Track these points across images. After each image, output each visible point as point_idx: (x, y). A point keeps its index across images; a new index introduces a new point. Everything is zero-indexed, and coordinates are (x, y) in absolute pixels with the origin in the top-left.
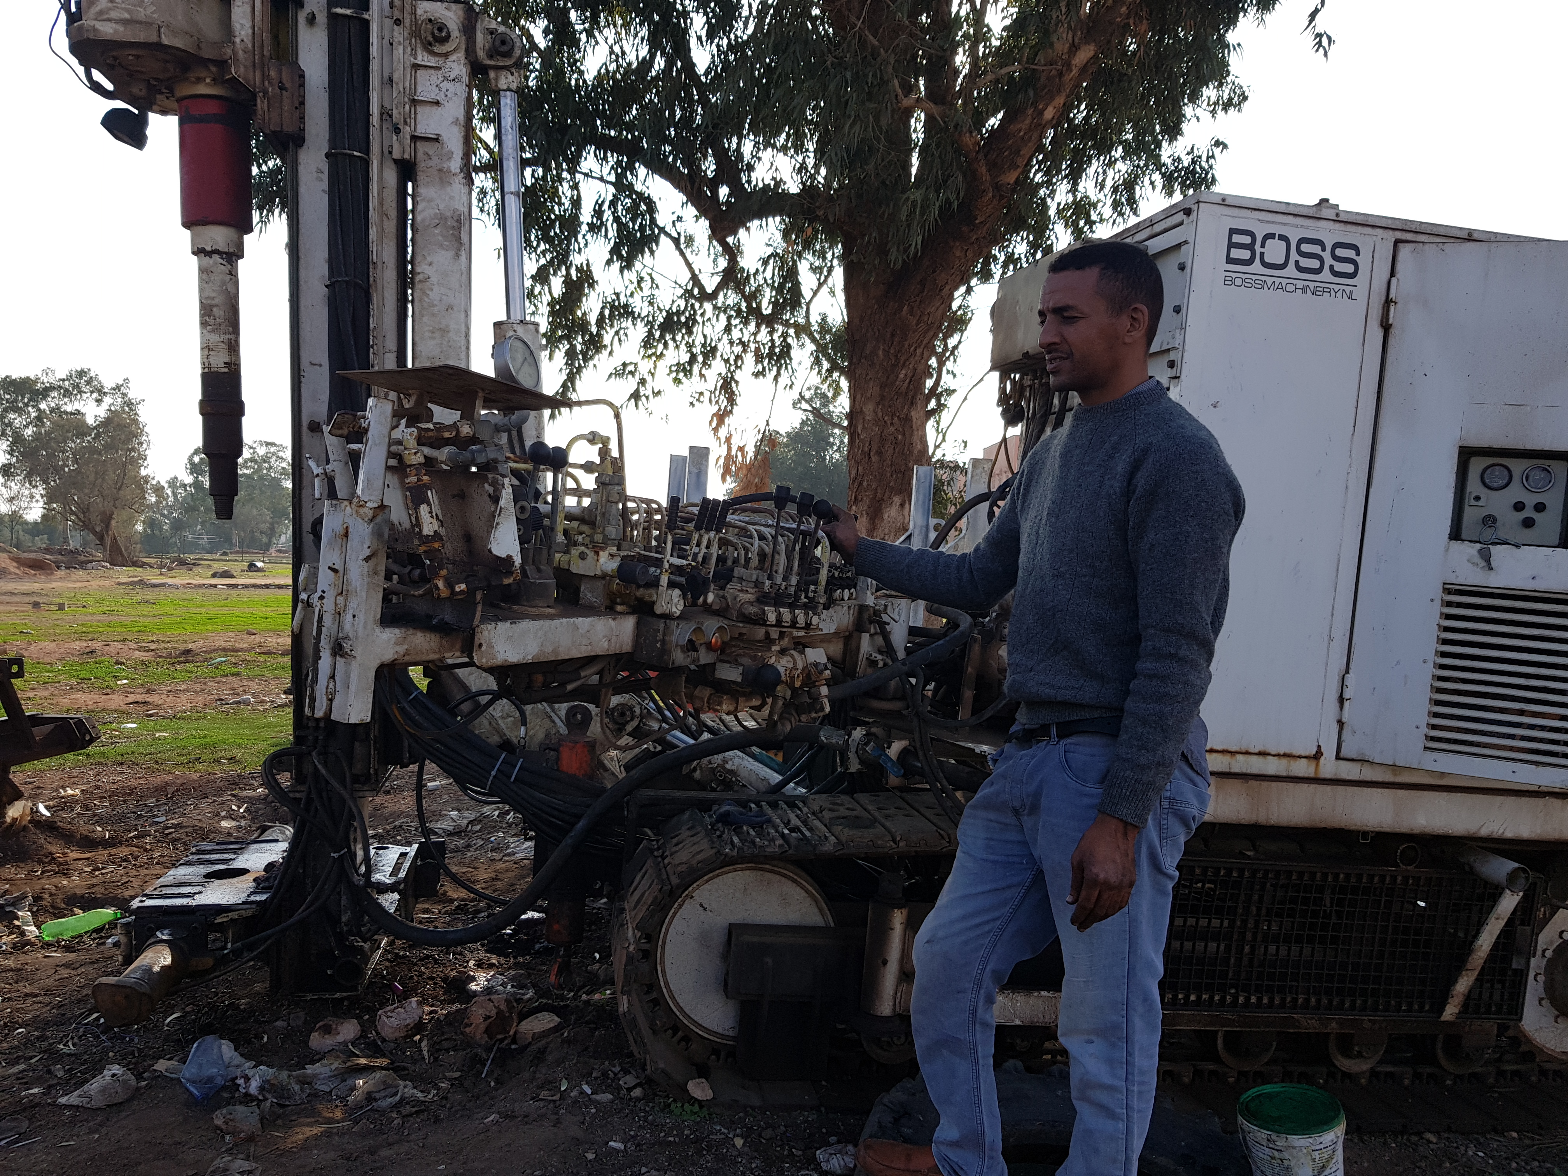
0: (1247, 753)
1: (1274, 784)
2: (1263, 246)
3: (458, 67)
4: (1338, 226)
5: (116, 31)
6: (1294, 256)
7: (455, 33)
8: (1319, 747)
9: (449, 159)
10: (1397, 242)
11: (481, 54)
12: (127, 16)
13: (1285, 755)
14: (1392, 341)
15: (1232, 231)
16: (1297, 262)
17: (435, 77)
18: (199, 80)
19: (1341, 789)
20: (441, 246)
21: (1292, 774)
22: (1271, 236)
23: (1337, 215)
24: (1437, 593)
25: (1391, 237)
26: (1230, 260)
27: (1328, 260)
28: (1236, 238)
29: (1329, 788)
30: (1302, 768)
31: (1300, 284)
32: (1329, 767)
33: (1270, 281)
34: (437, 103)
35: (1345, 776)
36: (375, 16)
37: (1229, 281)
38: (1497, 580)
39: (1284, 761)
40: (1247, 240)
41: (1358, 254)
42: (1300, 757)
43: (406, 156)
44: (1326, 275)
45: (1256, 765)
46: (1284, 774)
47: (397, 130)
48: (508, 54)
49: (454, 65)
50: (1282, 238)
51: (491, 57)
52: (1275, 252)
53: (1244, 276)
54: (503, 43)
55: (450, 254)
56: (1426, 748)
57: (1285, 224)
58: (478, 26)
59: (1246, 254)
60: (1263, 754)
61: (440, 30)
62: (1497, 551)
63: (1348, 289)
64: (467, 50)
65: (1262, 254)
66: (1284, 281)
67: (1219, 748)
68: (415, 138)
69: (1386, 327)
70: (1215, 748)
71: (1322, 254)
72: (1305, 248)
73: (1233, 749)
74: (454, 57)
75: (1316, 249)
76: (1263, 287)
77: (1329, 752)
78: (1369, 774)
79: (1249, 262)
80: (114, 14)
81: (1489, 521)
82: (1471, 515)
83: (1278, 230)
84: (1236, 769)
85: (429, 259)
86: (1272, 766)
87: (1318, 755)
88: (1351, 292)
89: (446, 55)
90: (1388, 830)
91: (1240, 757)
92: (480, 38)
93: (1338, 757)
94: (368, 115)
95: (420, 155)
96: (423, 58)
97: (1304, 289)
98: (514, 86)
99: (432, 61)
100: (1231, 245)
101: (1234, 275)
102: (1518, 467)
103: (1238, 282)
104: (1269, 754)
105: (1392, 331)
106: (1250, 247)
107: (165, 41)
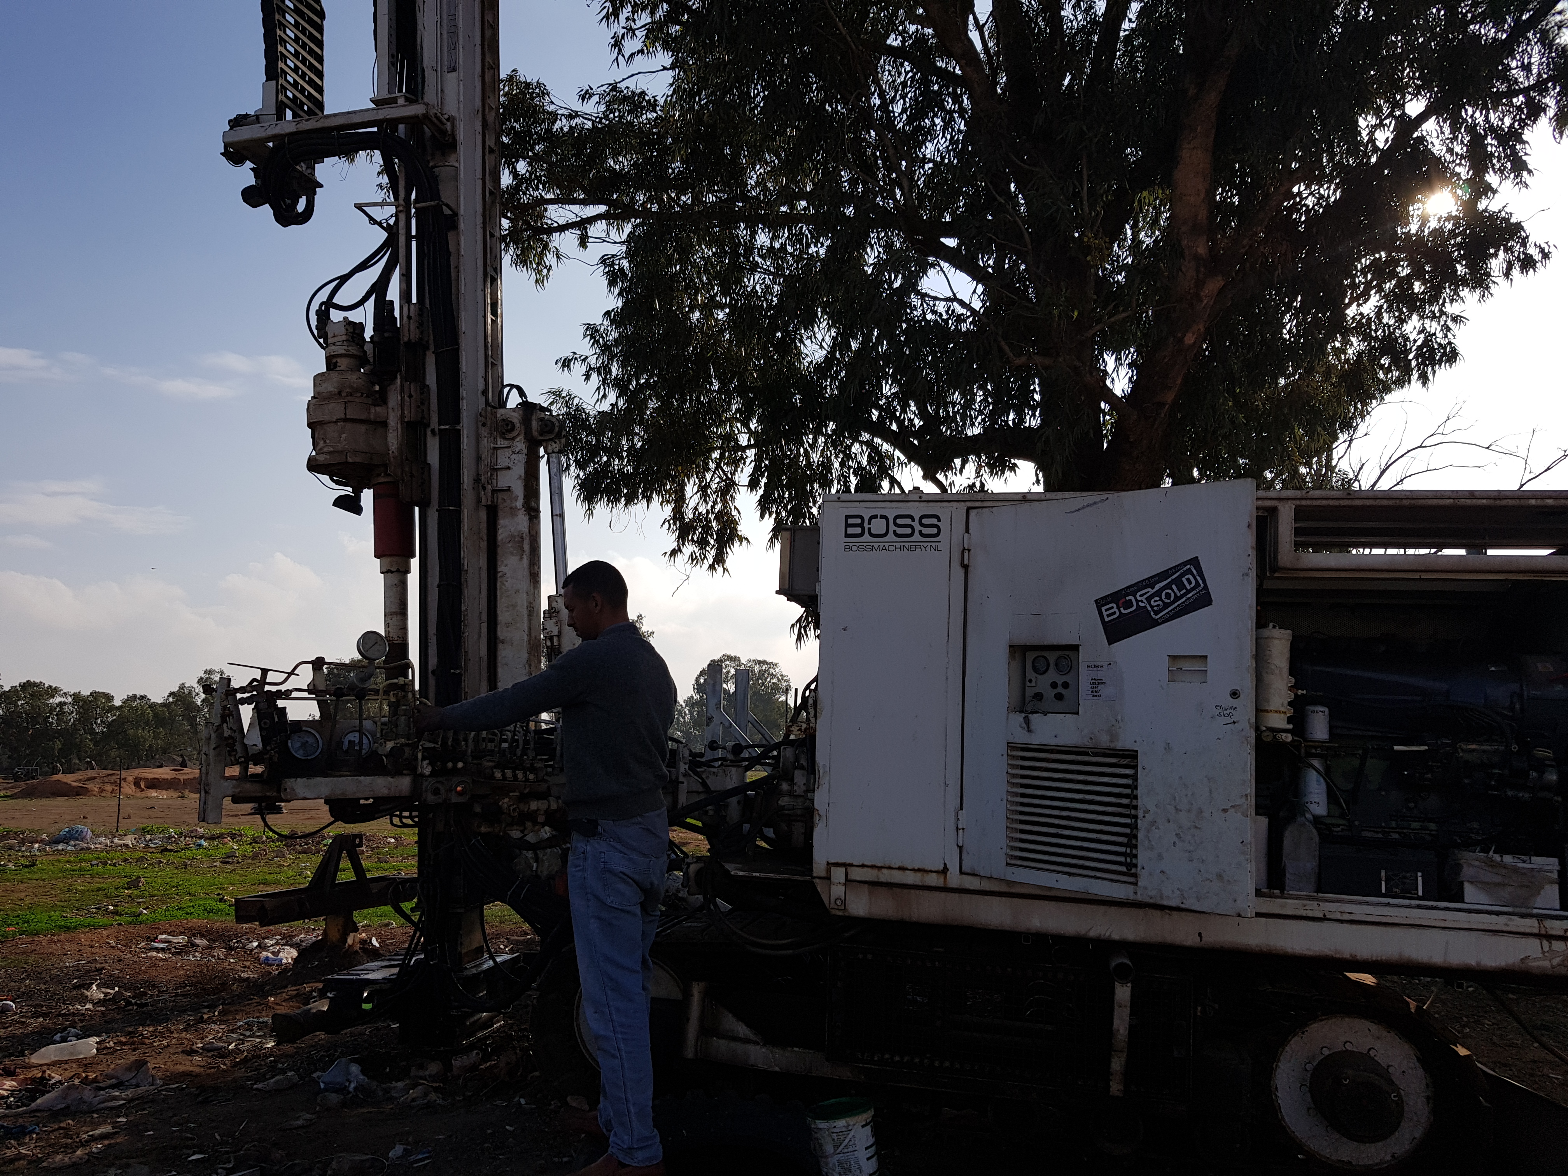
0: (890, 868)
1: (912, 891)
2: (869, 523)
3: (520, 445)
4: (922, 504)
5: (326, 459)
6: (892, 527)
7: (518, 425)
8: (945, 864)
9: (516, 500)
10: (969, 509)
11: (535, 433)
12: (332, 449)
13: (919, 870)
14: (969, 576)
15: (847, 517)
16: (895, 532)
17: (508, 453)
18: (379, 475)
19: (966, 897)
20: (512, 554)
21: (926, 884)
22: (875, 517)
23: (920, 497)
24: (1003, 749)
25: (963, 507)
26: (847, 535)
27: (917, 527)
28: (850, 521)
29: (956, 896)
30: (933, 880)
31: (898, 545)
32: (954, 879)
33: (876, 545)
34: (509, 468)
35: (968, 886)
36: (465, 426)
37: (848, 549)
38: (1036, 739)
39: (919, 875)
40: (859, 521)
41: (939, 520)
42: (931, 871)
43: (489, 503)
44: (917, 537)
45: (897, 877)
46: (920, 884)
47: (484, 488)
48: (551, 431)
49: (518, 444)
50: (882, 517)
51: (541, 435)
52: (878, 526)
53: (858, 544)
54: (546, 425)
55: (517, 558)
56: (1008, 864)
57: (884, 508)
58: (534, 417)
59: (858, 530)
60: (902, 869)
61: (507, 425)
62: (1034, 718)
63: (934, 545)
64: (525, 434)
65: (869, 529)
66: (887, 545)
67: (869, 864)
68: (494, 491)
69: (966, 567)
70: (866, 863)
71: (912, 524)
72: (899, 521)
73: (879, 865)
74: (518, 439)
75: (908, 521)
76: (872, 550)
77: (954, 869)
78: (986, 886)
79: (862, 535)
80: (326, 450)
81: (1039, 696)
82: (1030, 692)
83: (879, 513)
84: (883, 879)
85: (505, 562)
86: (910, 878)
87: (945, 870)
88: (937, 546)
89: (513, 439)
90: (1008, 929)
91: (885, 871)
92: (534, 424)
93: (961, 872)
94: (459, 484)
95: (500, 500)
96: (501, 443)
97: (901, 548)
98: (557, 449)
99: (505, 443)
100: (847, 525)
101: (851, 544)
102: (1052, 657)
103: (854, 548)
104: (907, 869)
105: (971, 569)
106: (861, 525)
107: (350, 460)
